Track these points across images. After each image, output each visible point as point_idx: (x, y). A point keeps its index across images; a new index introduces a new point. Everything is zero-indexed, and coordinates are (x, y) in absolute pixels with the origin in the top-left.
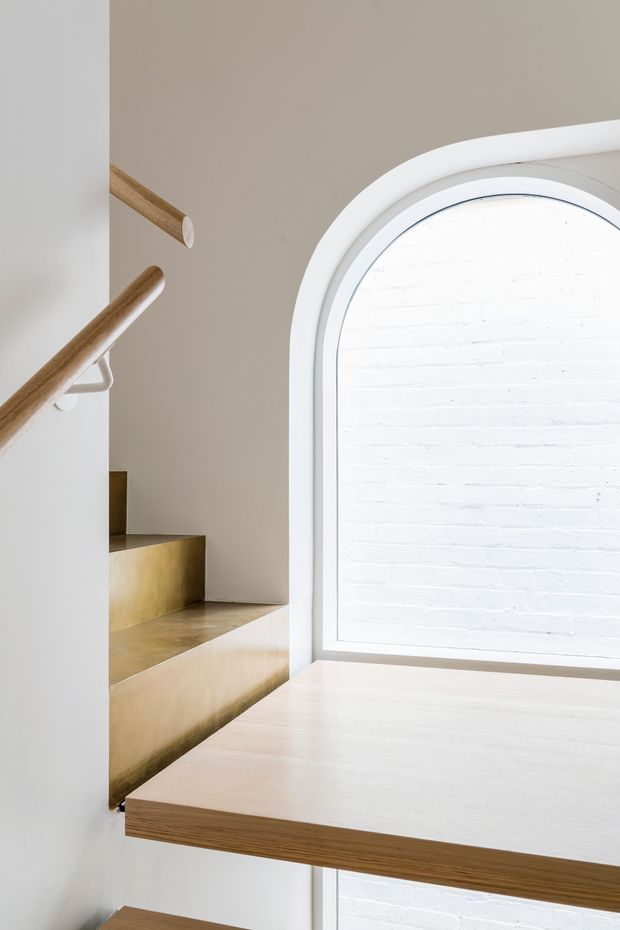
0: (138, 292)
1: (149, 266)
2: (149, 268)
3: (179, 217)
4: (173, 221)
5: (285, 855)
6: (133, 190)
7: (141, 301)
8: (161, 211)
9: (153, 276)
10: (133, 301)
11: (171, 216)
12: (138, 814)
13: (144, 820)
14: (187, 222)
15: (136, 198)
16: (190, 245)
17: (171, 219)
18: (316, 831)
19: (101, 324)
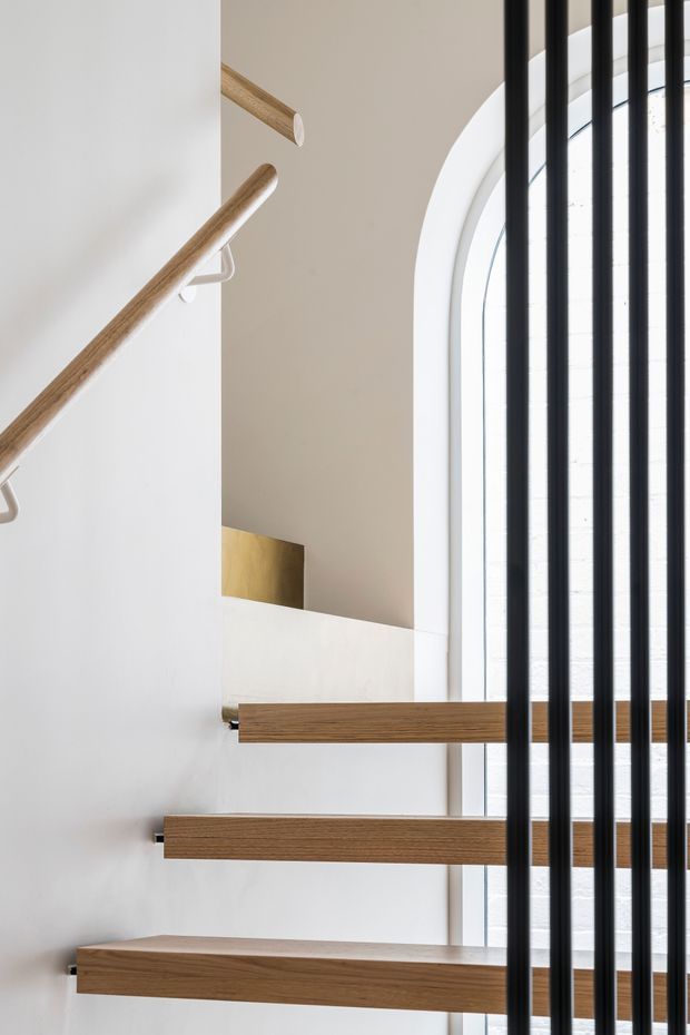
0: (255, 187)
1: (261, 164)
2: (262, 166)
3: (290, 114)
4: (284, 119)
5: (396, 737)
6: (241, 87)
7: (258, 196)
8: (272, 109)
9: (265, 174)
10: (251, 196)
11: (281, 114)
12: (252, 718)
13: (257, 724)
14: (298, 119)
15: (244, 94)
16: (300, 142)
17: (280, 117)
18: (427, 709)
19: (227, 214)
